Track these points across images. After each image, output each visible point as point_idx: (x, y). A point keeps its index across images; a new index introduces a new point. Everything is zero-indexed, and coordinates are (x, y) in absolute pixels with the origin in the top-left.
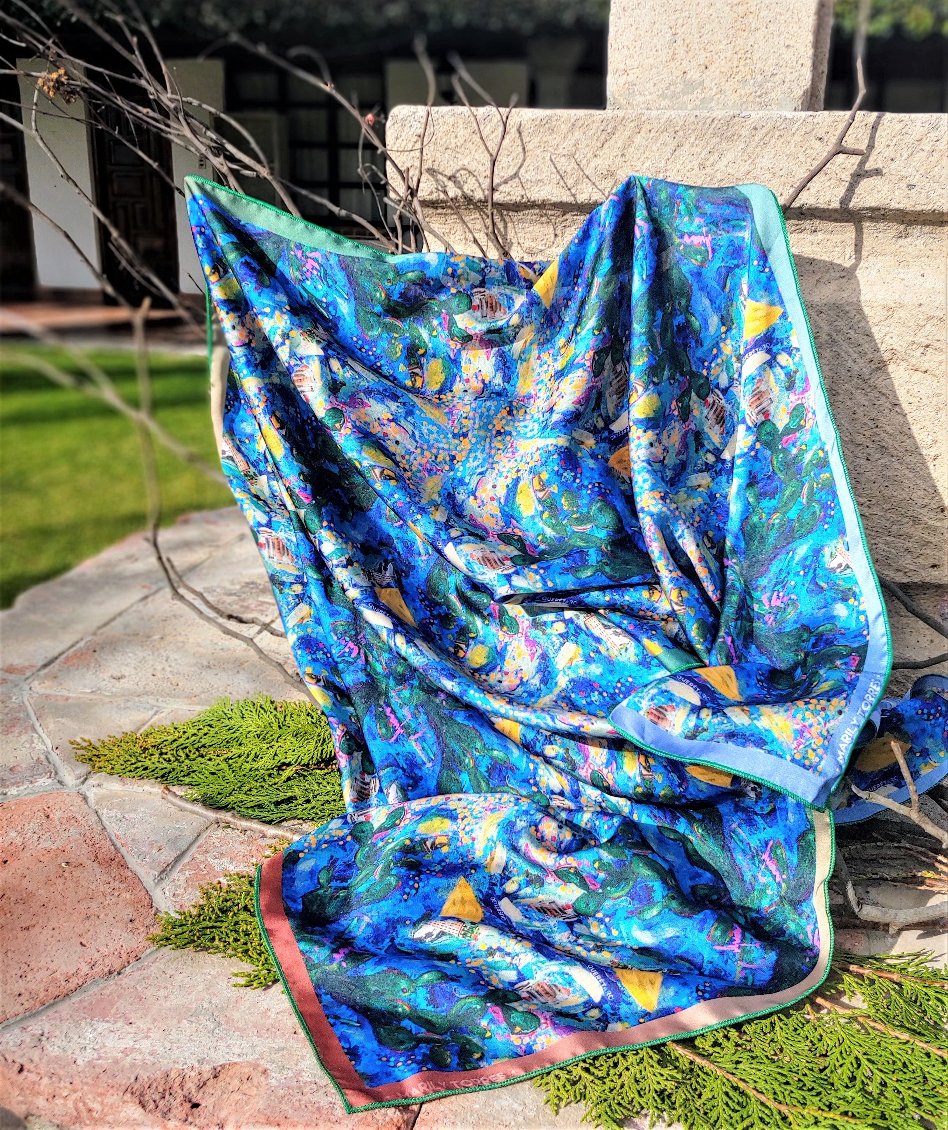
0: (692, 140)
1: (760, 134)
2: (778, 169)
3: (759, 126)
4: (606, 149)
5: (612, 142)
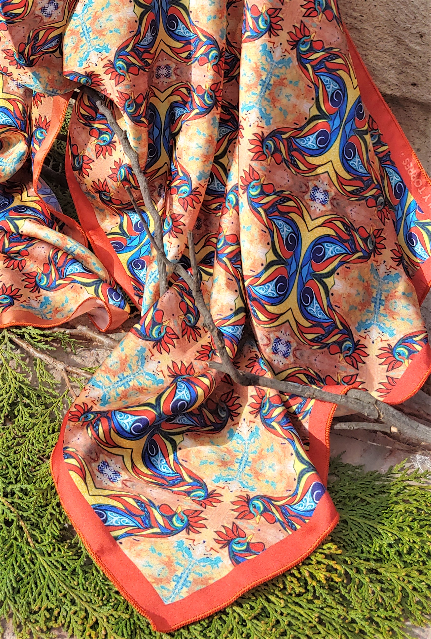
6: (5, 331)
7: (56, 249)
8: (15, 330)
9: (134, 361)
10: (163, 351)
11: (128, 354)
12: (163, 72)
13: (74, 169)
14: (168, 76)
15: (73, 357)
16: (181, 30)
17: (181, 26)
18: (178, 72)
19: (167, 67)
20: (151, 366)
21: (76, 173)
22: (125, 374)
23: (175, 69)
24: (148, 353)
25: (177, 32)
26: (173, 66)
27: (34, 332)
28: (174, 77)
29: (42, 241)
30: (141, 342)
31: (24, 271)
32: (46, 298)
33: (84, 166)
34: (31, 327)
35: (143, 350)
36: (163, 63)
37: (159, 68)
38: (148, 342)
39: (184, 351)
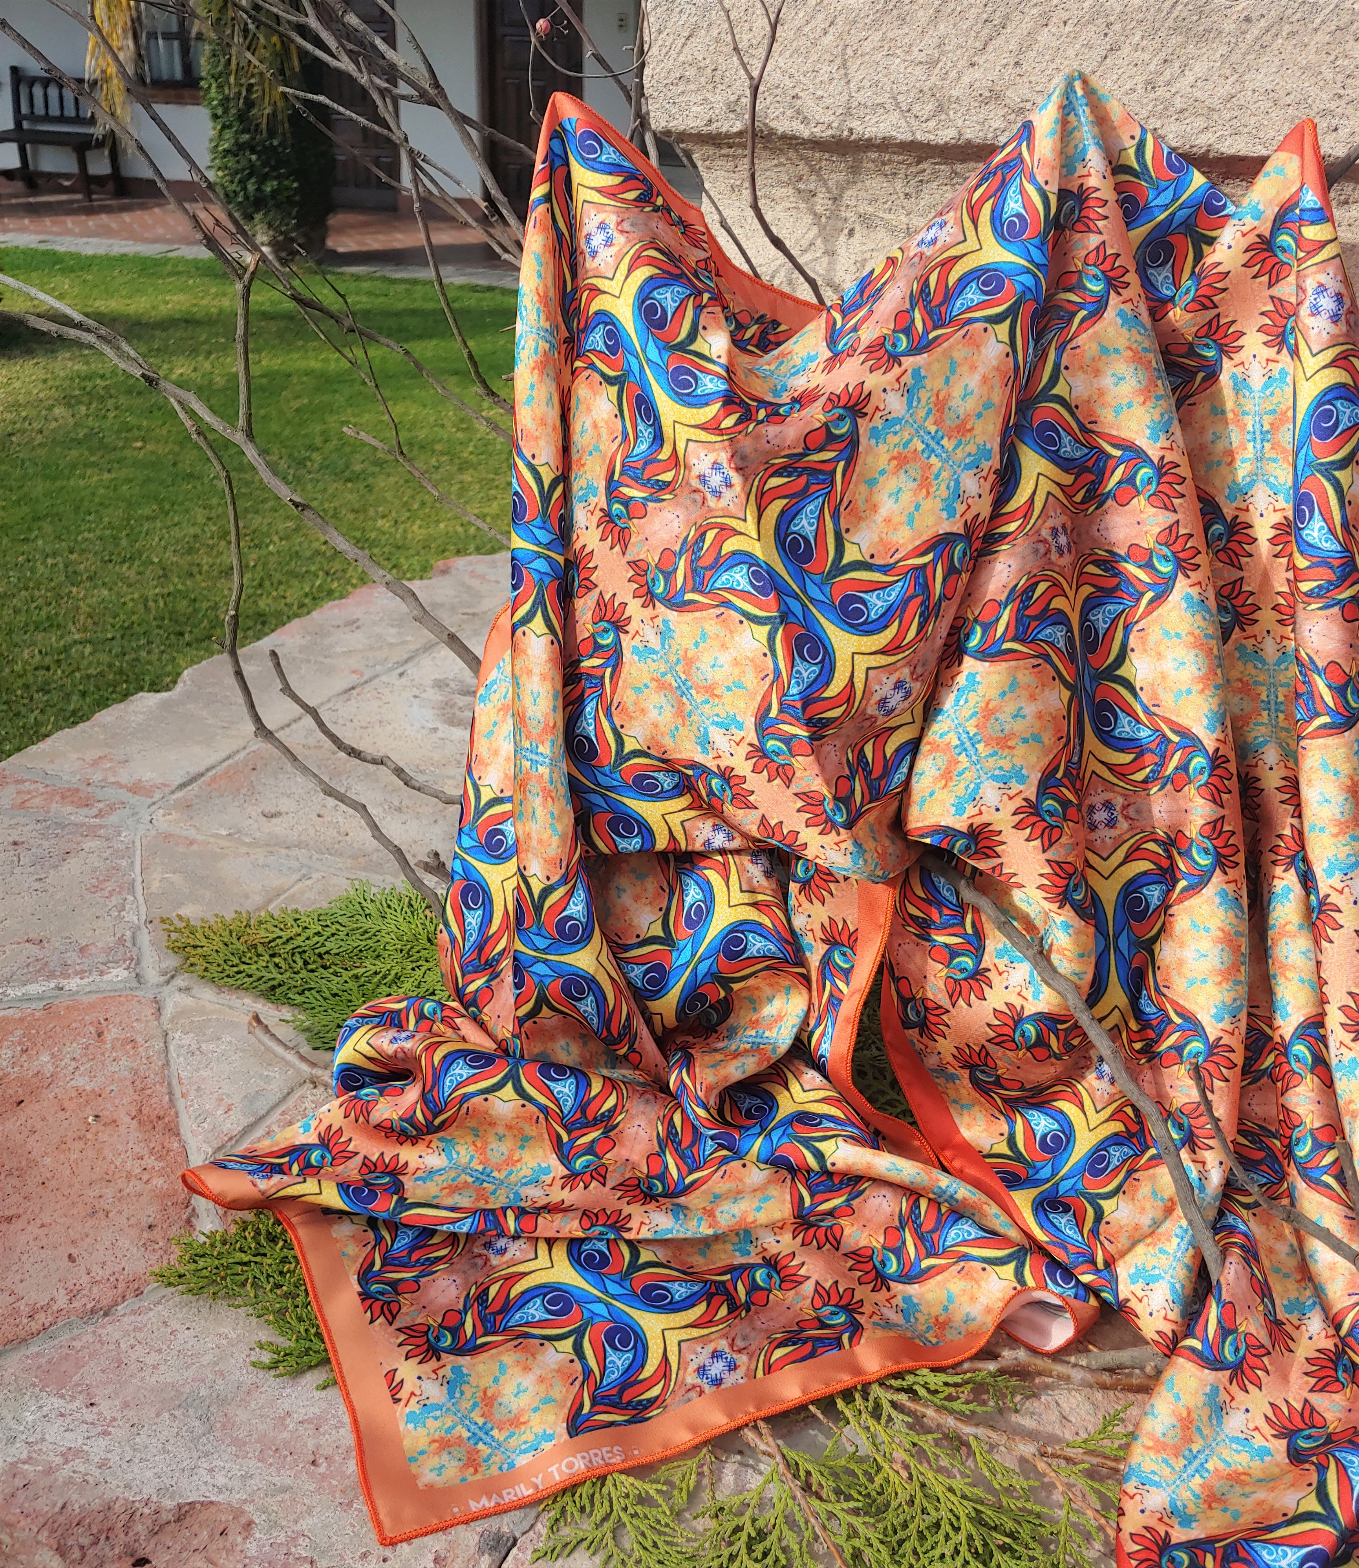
0: (1137, 37)
1: (1255, 31)
2: (1282, 93)
3: (1254, 16)
4: (990, 55)
5: (1000, 40)
6: (875, 1387)
7: (913, 1193)
8: (893, 1382)
9: (1205, 1418)
10: (1250, 1387)
11: (1191, 1404)
12: (1101, 816)
13: (907, 1025)
14: (1111, 824)
15: (1015, 1418)
16: (1125, 727)
17: (1124, 719)
18: (1131, 812)
19: (1108, 805)
20: (1235, 1422)
21: (913, 1033)
22: (1195, 1448)
23: (1124, 807)
24: (1224, 1396)
25: (1116, 733)
26: (1119, 801)
27: (936, 1380)
28: (1123, 825)
29: (879, 1182)
30: (1208, 1375)
31: (844, 1249)
32: (907, 1299)
33: (932, 1018)
34: (925, 1371)
35: (1215, 1390)
36: (1097, 800)
37: (1092, 808)
38: (1220, 1374)
39: (1285, 1378)
